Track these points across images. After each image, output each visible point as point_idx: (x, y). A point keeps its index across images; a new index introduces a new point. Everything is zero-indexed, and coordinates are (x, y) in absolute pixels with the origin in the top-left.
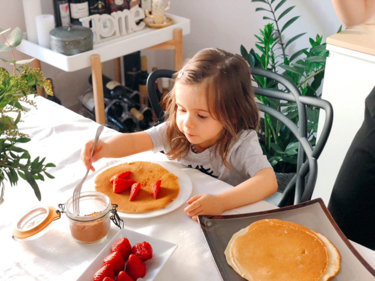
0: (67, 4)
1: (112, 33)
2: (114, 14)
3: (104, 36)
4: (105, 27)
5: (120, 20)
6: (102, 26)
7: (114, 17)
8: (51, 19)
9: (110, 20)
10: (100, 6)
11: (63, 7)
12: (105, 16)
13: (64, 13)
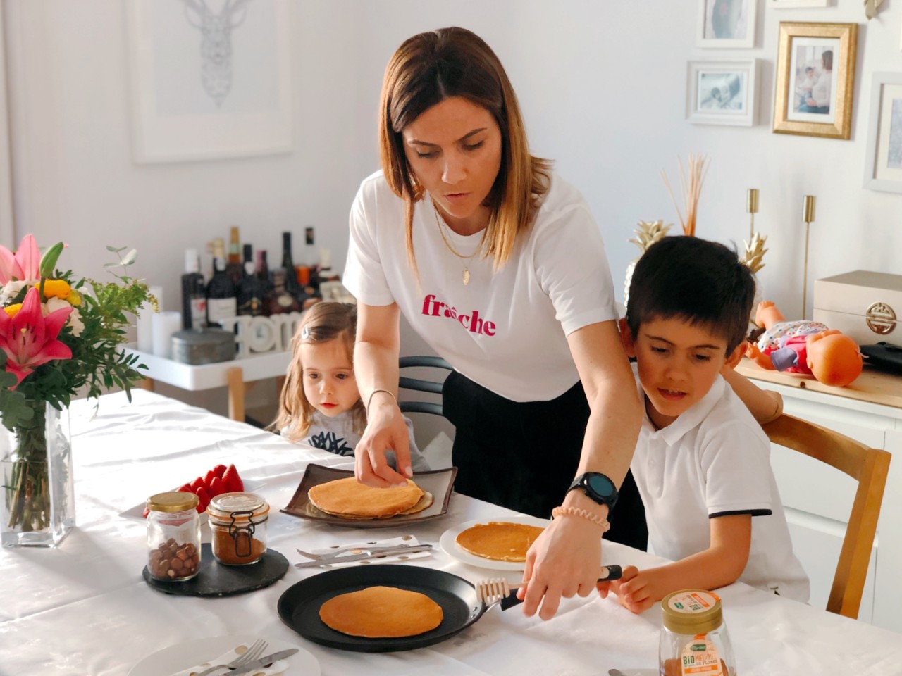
0: (202, 301)
1: (270, 345)
2: (275, 317)
3: (255, 348)
4: (259, 336)
5: (283, 327)
6: (254, 334)
7: (274, 322)
8: (176, 318)
9: (267, 326)
10: (255, 306)
11: (196, 304)
12: (261, 320)
13: (197, 314)
